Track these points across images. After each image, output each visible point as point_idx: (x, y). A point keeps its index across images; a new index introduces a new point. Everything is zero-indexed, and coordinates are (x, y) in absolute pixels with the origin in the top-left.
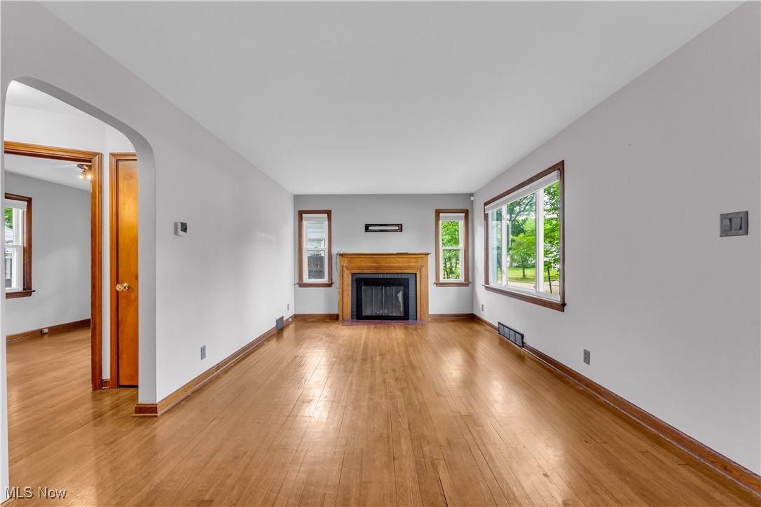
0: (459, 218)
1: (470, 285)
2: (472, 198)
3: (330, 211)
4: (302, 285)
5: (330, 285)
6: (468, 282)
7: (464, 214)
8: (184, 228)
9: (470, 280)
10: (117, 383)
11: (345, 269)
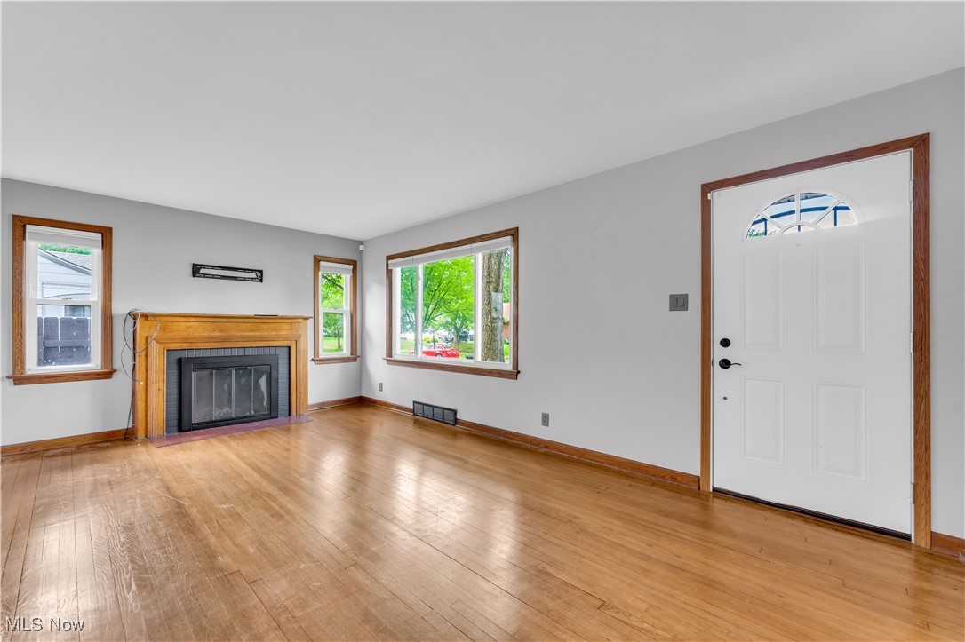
0: (346, 271)
1: (358, 359)
2: (361, 247)
3: (110, 230)
4: (21, 378)
5: (107, 375)
6: (356, 355)
7: (351, 267)
9: (358, 354)
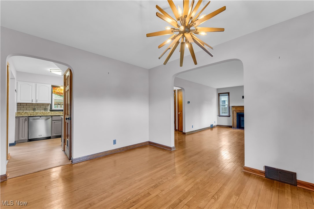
3: (229, 93)
4: (219, 116)
5: (229, 116)
8: (189, 102)
10: (178, 130)
11: (234, 111)
